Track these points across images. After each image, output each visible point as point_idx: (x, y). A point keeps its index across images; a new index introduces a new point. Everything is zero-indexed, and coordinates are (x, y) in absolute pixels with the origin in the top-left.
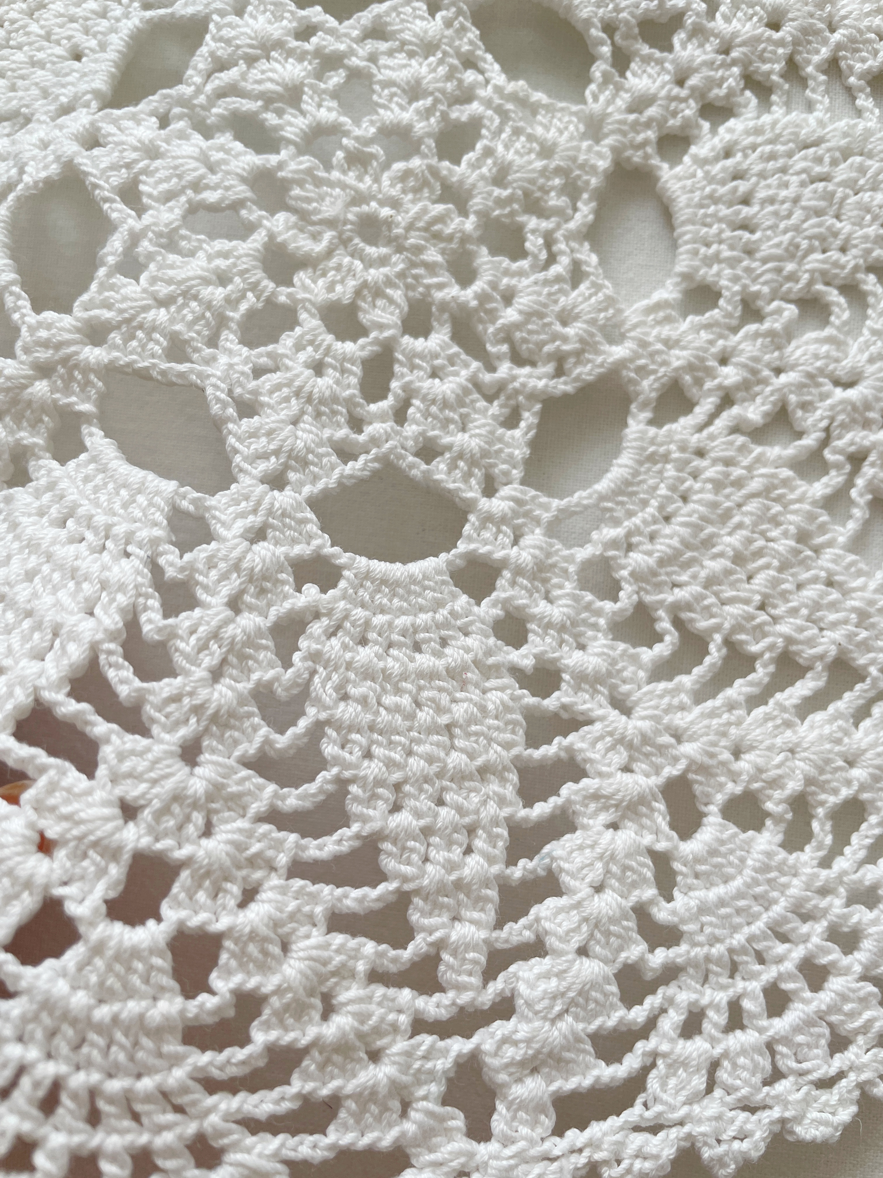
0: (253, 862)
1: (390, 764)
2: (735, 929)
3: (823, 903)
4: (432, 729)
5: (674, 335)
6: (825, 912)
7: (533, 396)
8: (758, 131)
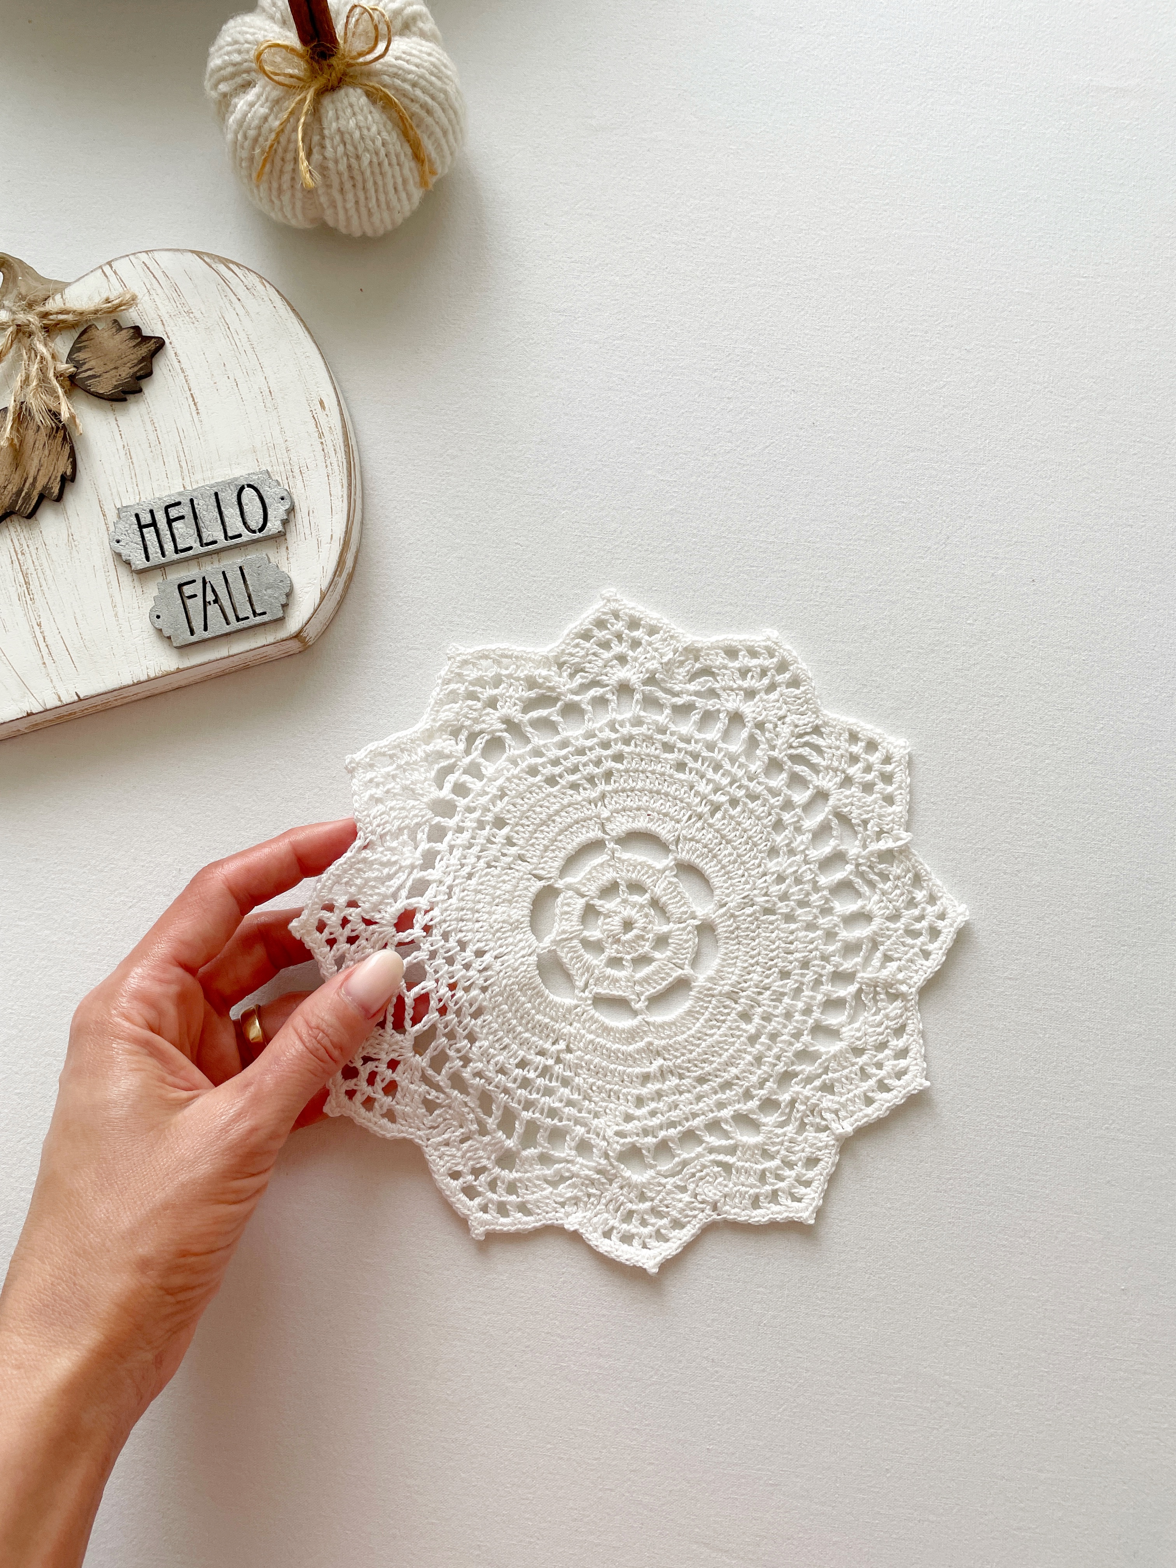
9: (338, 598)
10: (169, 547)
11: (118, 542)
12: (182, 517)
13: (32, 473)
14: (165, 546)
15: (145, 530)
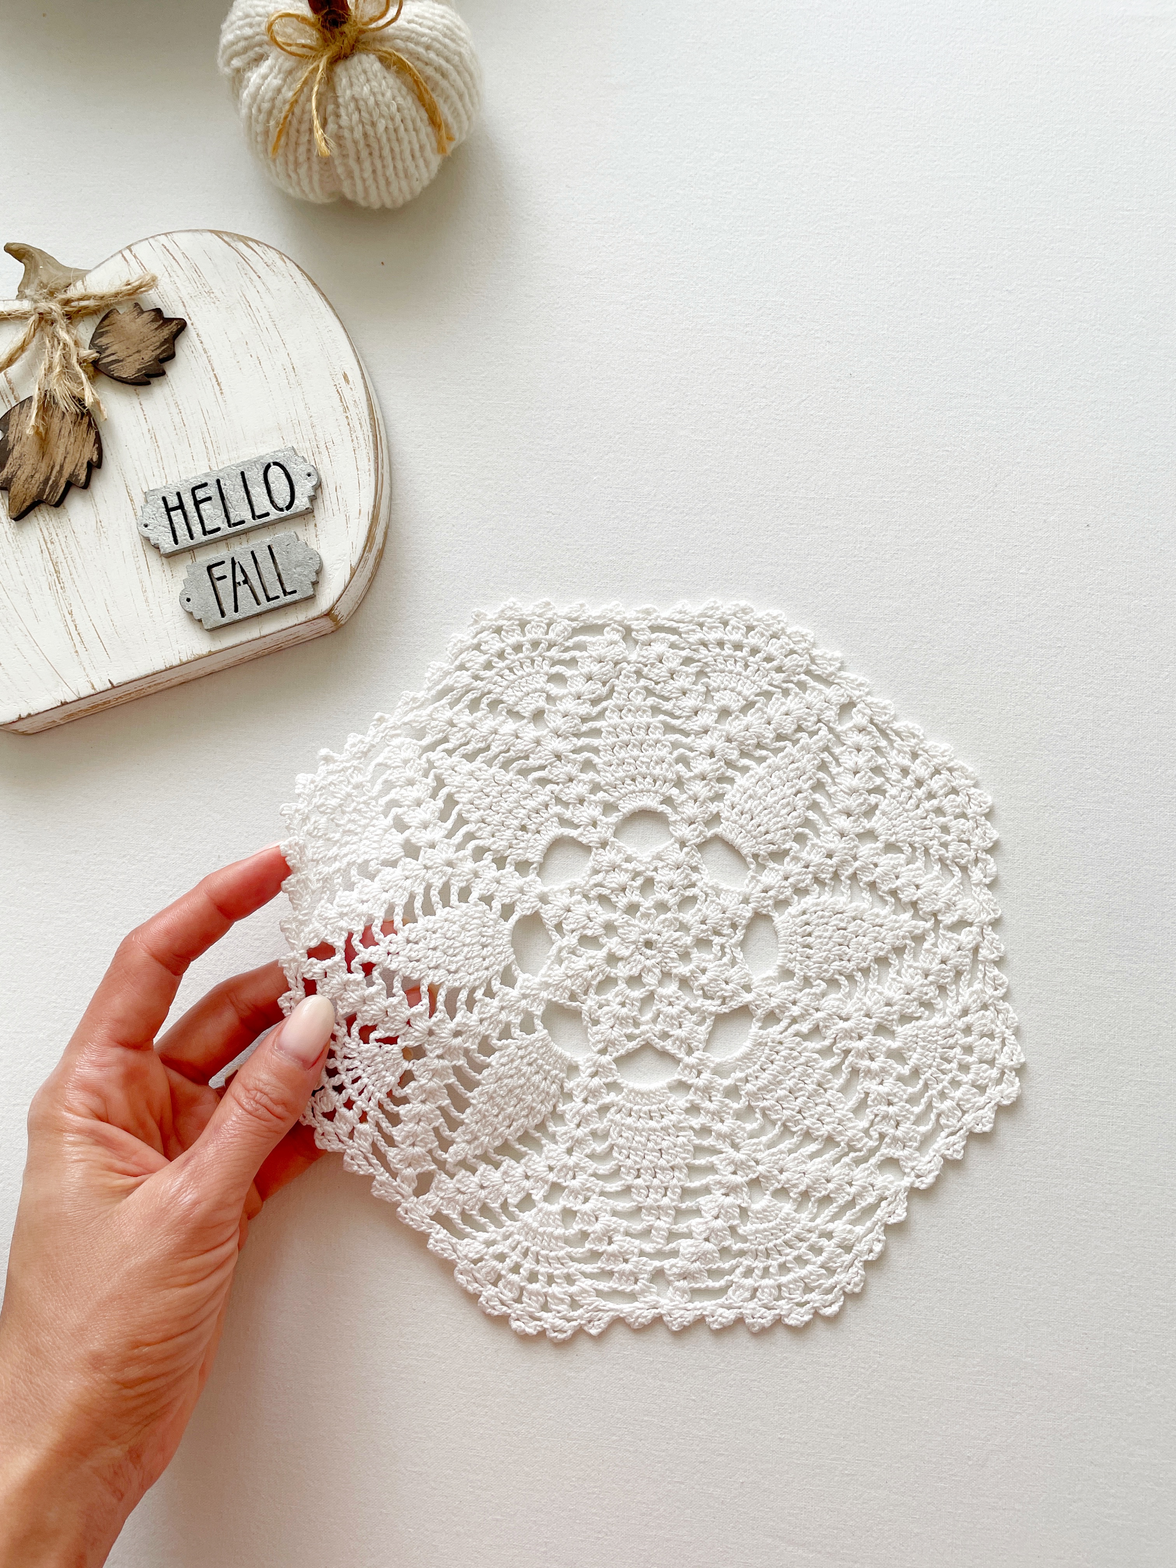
0: (588, 1189)
1: (636, 1162)
2: (770, 1241)
3: (809, 1236)
4: (653, 1150)
5: (773, 992)
6: (809, 1239)
7: (711, 1014)
8: (817, 905)
9: (369, 575)
10: (197, 528)
11: (146, 526)
12: (209, 499)
13: (59, 460)
14: (193, 528)
15: (172, 513)
